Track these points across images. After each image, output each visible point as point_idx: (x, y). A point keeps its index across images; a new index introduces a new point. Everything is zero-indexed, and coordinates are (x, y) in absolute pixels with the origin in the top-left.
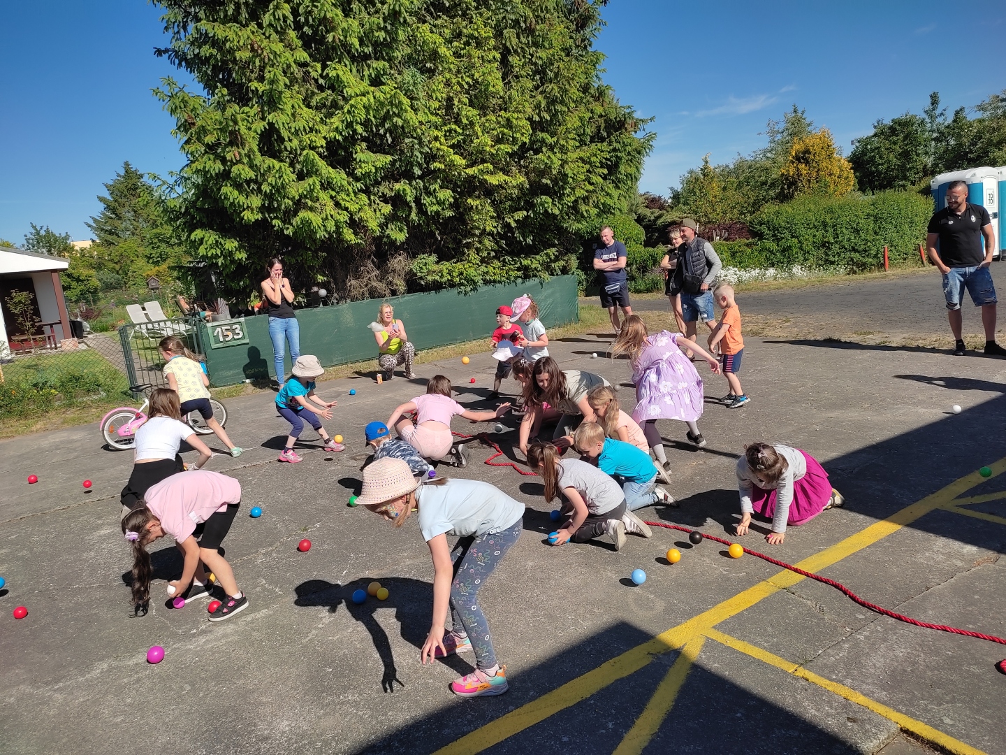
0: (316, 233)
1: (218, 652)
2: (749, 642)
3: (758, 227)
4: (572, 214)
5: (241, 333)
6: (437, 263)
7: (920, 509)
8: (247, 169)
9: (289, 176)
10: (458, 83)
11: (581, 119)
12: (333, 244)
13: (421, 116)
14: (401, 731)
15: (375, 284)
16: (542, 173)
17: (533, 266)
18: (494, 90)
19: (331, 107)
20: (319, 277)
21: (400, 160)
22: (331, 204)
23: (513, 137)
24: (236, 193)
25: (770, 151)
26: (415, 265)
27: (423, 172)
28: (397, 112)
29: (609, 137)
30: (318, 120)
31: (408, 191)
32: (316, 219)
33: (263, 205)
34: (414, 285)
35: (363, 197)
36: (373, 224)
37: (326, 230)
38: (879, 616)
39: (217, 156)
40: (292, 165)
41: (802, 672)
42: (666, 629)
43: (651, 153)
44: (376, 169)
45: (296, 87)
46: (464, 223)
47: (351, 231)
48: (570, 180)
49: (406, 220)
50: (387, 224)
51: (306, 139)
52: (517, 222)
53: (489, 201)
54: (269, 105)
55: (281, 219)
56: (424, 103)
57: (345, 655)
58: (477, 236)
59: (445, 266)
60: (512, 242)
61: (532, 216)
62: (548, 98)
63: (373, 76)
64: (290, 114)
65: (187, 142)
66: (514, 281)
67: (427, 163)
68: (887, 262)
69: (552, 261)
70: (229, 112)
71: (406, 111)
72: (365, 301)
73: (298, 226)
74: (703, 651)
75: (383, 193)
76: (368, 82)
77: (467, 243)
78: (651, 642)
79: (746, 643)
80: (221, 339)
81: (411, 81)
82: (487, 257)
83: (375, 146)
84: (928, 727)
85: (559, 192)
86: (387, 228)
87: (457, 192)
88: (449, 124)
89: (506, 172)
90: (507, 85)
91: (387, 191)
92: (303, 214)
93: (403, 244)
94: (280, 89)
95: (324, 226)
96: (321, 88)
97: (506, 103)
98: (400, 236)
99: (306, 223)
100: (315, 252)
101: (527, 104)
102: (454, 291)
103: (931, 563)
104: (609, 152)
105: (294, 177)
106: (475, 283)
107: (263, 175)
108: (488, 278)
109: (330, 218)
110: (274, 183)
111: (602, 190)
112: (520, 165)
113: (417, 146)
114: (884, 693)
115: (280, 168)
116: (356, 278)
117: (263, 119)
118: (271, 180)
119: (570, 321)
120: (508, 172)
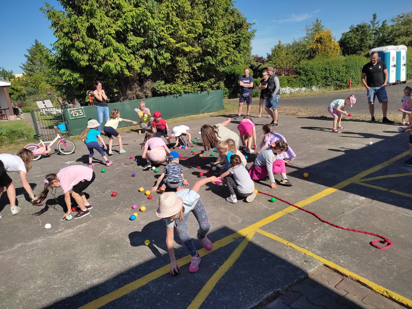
0: (112, 71)
1: (65, 239)
2: (272, 233)
3: (299, 70)
4: (221, 64)
5: (82, 113)
6: (165, 84)
7: (345, 183)
8: (81, 43)
9: (100, 46)
10: (172, 7)
11: (224, 23)
12: (120, 76)
13: (156, 21)
14: (134, 268)
15: (138, 93)
16: (208, 46)
17: (205, 86)
18: (187, 10)
19: (118, 16)
20: (115, 90)
21: (148, 40)
22: (118, 58)
23: (195, 31)
24: (77, 53)
25: (306, 38)
26: (155, 85)
27: (158, 45)
28: (145, 19)
29: (236, 31)
30: (112, 22)
31: (151, 53)
32: (112, 65)
33: (89, 59)
34: (155, 93)
35: (132, 56)
36: (137, 68)
37: (116, 70)
38: (323, 223)
39: (69, 38)
40: (101, 41)
41: (290, 244)
42: (241, 229)
43: (254, 38)
44: (137, 43)
45: (102, 8)
46: (176, 67)
47: (127, 70)
48: (220, 50)
49: (151, 65)
50: (143, 67)
51: (107, 30)
52: (198, 67)
53: (185, 58)
54: (90, 15)
55: (97, 65)
56: (157, 15)
57: (115, 240)
58: (181, 73)
59: (168, 86)
60: (195, 76)
61: (204, 65)
62: (210, 13)
63: (135, 3)
64: (99, 19)
65: (56, 32)
66: (197, 92)
67: (159, 41)
68: (351, 85)
69: (212, 84)
70: (73, 18)
71: (149, 19)
72: (135, 100)
73: (104, 68)
74: (253, 237)
75: (141, 54)
76: (133, 6)
77: (177, 76)
78: (234, 234)
79: (270, 233)
80: (74, 116)
81: (151, 6)
82: (185, 82)
83: (137, 33)
84: (334, 264)
85: (215, 54)
86: (143, 69)
87: (172, 54)
88: (168, 24)
89: (193, 46)
90: (193, 8)
91: (142, 53)
92: (106, 63)
93: (150, 76)
94: (95, 9)
95: (116, 68)
96: (113, 8)
97: (192, 16)
98: (149, 73)
99: (108, 67)
100: (113, 79)
101: (201, 16)
102: (172, 96)
103: (347, 203)
104: (236, 38)
105: (102, 47)
106: (180, 93)
107: (89, 46)
108: (186, 91)
109: (118, 64)
110: (93, 49)
111: (233, 54)
112: (199, 43)
113: (154, 34)
114: (320, 252)
115: (96, 42)
116: (130, 90)
117: (88, 21)
118: (92, 48)
119: (220, 109)
120: (194, 46)
